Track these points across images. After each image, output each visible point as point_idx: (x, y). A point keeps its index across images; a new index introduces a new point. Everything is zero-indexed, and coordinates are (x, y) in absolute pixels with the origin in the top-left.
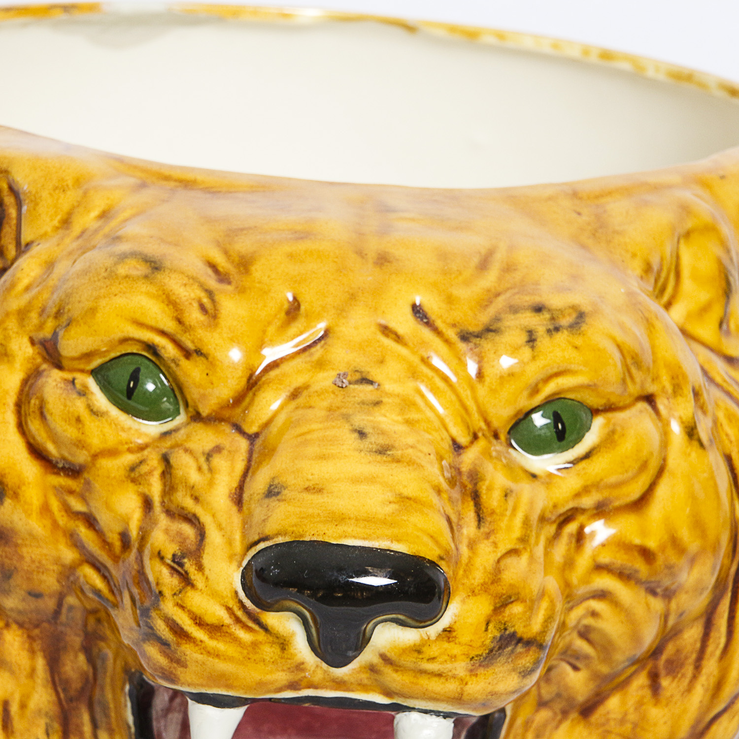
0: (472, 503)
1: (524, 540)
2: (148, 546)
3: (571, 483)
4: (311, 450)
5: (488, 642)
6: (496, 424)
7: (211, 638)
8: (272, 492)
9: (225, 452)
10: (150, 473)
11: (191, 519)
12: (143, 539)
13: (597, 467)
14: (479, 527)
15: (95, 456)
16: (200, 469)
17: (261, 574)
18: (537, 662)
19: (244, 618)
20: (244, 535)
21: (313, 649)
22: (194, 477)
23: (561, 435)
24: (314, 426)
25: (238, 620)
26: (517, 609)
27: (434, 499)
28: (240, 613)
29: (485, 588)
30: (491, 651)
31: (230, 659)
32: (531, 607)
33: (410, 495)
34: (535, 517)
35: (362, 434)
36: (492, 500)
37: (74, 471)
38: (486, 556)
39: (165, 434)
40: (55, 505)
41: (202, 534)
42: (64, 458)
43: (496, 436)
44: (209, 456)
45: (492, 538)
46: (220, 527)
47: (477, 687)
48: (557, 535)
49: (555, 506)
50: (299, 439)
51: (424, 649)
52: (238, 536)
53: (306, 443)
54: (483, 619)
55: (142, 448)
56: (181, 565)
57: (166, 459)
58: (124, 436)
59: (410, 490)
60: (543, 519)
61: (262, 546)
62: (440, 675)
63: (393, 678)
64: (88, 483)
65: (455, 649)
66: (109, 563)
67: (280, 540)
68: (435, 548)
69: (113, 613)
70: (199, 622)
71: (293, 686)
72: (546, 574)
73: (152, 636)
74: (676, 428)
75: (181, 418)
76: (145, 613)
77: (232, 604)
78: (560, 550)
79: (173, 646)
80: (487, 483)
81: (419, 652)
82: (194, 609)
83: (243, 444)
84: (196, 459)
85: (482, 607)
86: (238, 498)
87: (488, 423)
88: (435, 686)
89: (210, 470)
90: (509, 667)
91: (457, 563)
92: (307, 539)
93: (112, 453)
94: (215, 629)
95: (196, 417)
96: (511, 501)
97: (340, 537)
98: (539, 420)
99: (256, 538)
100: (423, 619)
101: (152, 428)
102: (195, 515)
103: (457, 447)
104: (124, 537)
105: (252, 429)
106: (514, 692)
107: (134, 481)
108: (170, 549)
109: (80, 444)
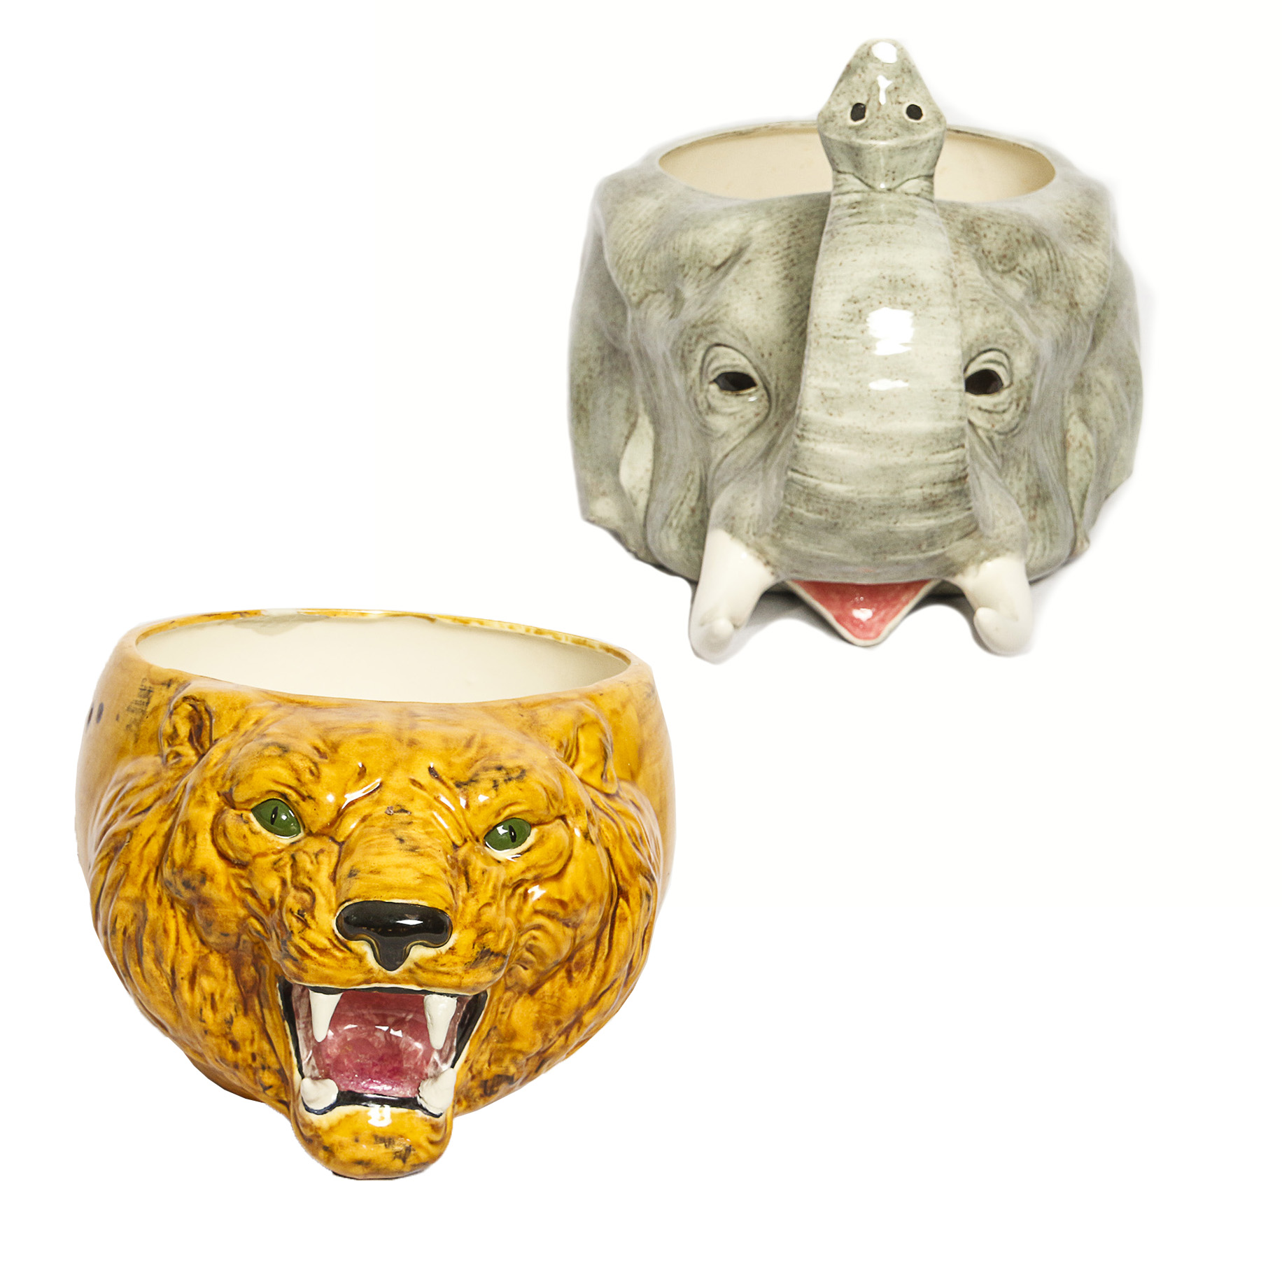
0: (464, 878)
1: (493, 897)
2: (285, 906)
3: (520, 865)
4: (374, 850)
5: (474, 955)
6: (477, 833)
7: (321, 956)
8: (352, 874)
9: (325, 853)
10: (285, 865)
11: (308, 890)
12: (282, 902)
13: (534, 856)
14: (468, 891)
15: (254, 857)
16: (312, 862)
17: (347, 920)
18: (502, 965)
19: (338, 945)
20: (337, 898)
21: (377, 961)
22: (309, 867)
23: (514, 839)
24: (376, 837)
25: (335, 946)
26: (490, 936)
27: (443, 876)
28: (336, 942)
29: (472, 924)
30: (476, 959)
31: (331, 967)
32: (499, 936)
33: (430, 874)
34: (500, 885)
35: (401, 841)
36: (475, 875)
37: (243, 865)
38: (472, 906)
39: (293, 844)
40: (233, 884)
41: (314, 899)
42: (238, 859)
43: (477, 840)
44: (316, 855)
45: (476, 897)
46: (324, 895)
47: (469, 979)
48: (513, 894)
49: (511, 878)
50: (367, 844)
51: (439, 959)
52: (333, 899)
53: (370, 846)
54: (471, 943)
55: (280, 851)
56: (303, 916)
57: (293, 857)
58: (270, 845)
59: (429, 871)
60: (504, 886)
61: (347, 904)
62: (448, 974)
63: (422, 976)
64: (251, 872)
65: (456, 959)
66: (264, 916)
67: (357, 900)
68: (444, 903)
69: (267, 943)
70: (313, 947)
71: (367, 982)
72: (506, 915)
73: (288, 956)
74: (578, 833)
75: (301, 835)
76: (284, 943)
77: (331, 937)
78: (514, 903)
79: (300, 961)
80: (472, 866)
81: (436, 961)
82: (310, 940)
83: (336, 848)
84: (310, 857)
85: (471, 935)
86: (333, 878)
87: (472, 833)
88: (446, 979)
89: (318, 863)
90: (487, 968)
91: (456, 911)
92: (371, 900)
93: (264, 855)
94: (322, 951)
95: (310, 834)
96: (486, 876)
97: (390, 898)
98: (501, 830)
99: (344, 900)
100: (438, 943)
101: (286, 841)
102: (310, 888)
103: (456, 847)
104: (272, 901)
105: (341, 840)
106: (489, 982)
107: (276, 870)
108: (296, 908)
109: (246, 850)
